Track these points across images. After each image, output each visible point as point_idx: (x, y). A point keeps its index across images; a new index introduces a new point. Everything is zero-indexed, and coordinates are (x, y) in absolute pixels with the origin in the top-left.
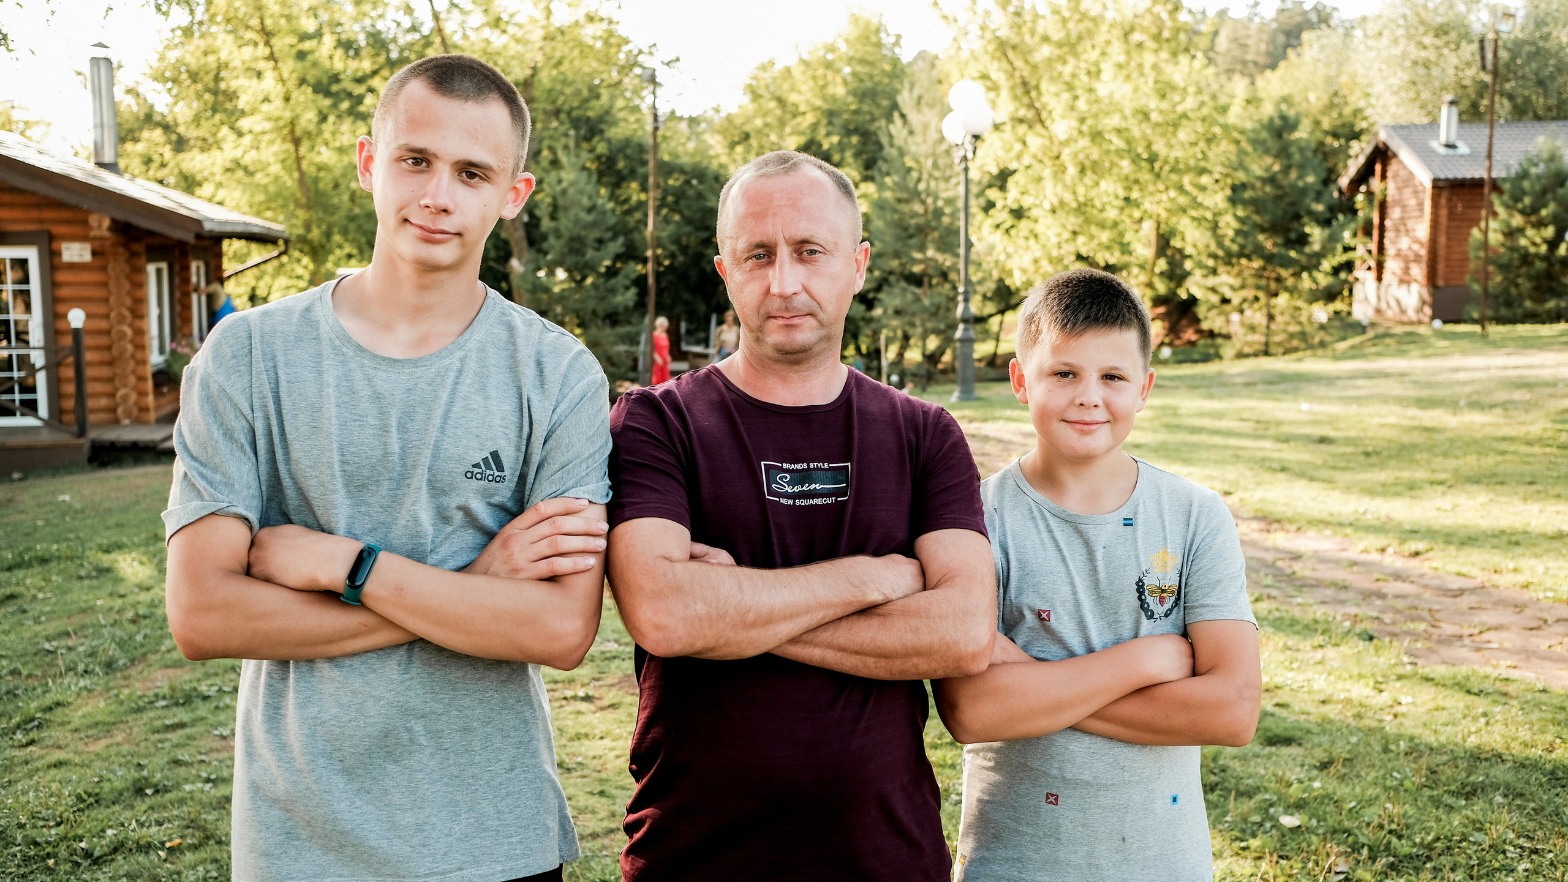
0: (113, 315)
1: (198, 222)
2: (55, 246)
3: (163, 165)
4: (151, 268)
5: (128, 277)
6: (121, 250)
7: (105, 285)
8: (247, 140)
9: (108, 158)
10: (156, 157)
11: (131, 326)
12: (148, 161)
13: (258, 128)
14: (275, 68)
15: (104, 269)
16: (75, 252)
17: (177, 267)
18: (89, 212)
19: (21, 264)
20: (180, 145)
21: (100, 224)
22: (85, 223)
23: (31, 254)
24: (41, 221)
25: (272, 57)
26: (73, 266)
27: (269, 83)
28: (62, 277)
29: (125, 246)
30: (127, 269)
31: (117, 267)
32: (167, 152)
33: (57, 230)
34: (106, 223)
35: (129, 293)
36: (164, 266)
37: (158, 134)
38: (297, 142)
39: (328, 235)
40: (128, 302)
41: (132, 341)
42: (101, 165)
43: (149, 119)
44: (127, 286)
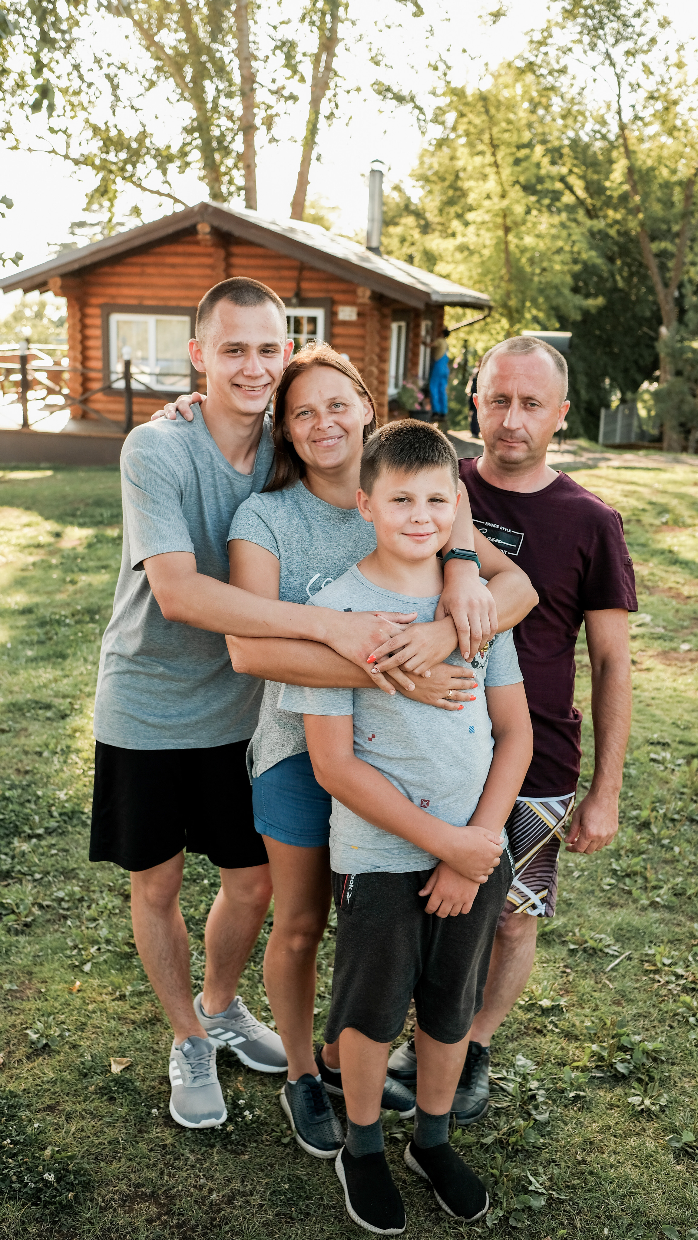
0: (367, 359)
1: (428, 295)
2: (334, 309)
3: (413, 244)
4: (394, 326)
5: (379, 332)
6: (376, 313)
7: (363, 337)
8: (471, 229)
9: (374, 244)
10: (409, 238)
11: (377, 367)
12: (403, 240)
13: (479, 219)
14: (498, 173)
15: (363, 326)
16: (347, 313)
17: (412, 325)
18: (358, 285)
19: (313, 320)
20: (426, 229)
21: (364, 294)
22: (354, 292)
23: (319, 313)
24: (327, 291)
25: (496, 164)
26: (345, 323)
27: (491, 185)
28: (338, 330)
29: (379, 310)
30: (378, 326)
31: (373, 324)
32: (416, 234)
33: (338, 297)
34: (368, 293)
35: (379, 344)
36: (403, 324)
37: (410, 221)
38: (507, 230)
39: (523, 302)
40: (377, 350)
41: (377, 378)
42: (370, 249)
43: (407, 209)
44: (377, 339)
